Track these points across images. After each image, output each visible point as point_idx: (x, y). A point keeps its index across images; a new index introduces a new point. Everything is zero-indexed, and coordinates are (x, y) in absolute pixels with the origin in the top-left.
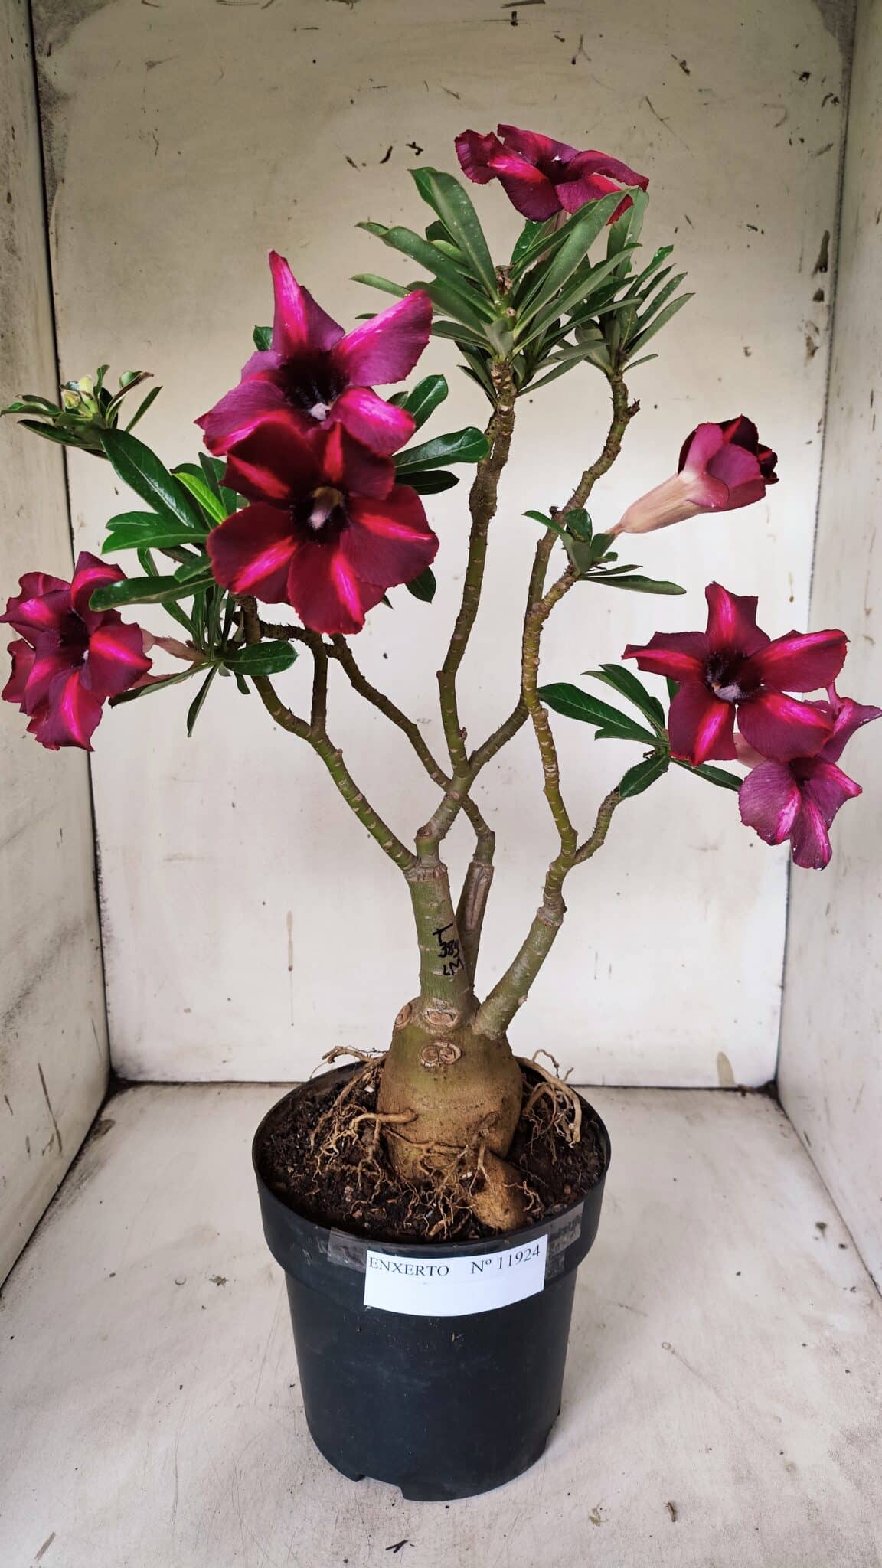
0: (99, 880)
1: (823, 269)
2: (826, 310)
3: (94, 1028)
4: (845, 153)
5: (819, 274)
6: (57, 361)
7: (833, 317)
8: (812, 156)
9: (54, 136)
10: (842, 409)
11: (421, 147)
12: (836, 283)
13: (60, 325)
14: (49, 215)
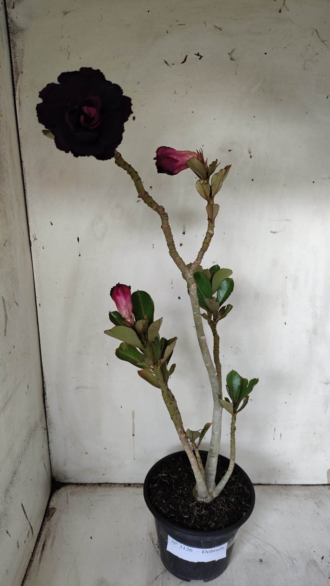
0: (45, 398)
6: (21, 162)
9: (17, 50)
11: (202, 55)
13: (22, 144)
14: (15, 90)
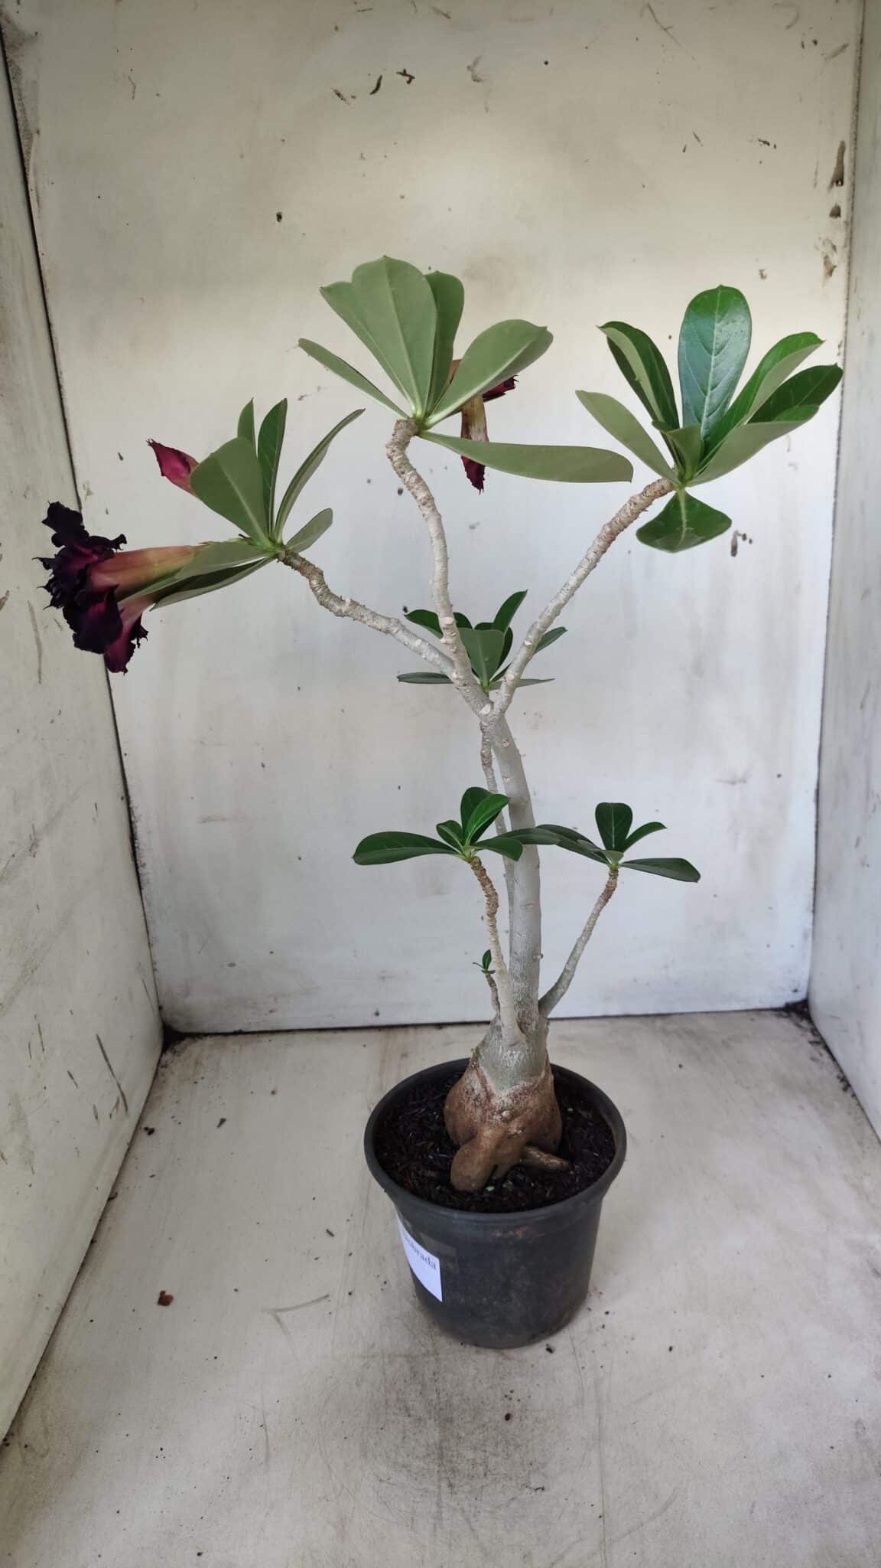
0: (136, 845)
1: (840, 183)
2: (843, 226)
3: (145, 987)
4: (861, 54)
5: (836, 188)
6: (49, 325)
7: (851, 232)
8: (825, 59)
9: (23, 82)
10: (863, 334)
11: (411, 74)
12: (853, 197)
13: (48, 286)
14: (27, 171)
